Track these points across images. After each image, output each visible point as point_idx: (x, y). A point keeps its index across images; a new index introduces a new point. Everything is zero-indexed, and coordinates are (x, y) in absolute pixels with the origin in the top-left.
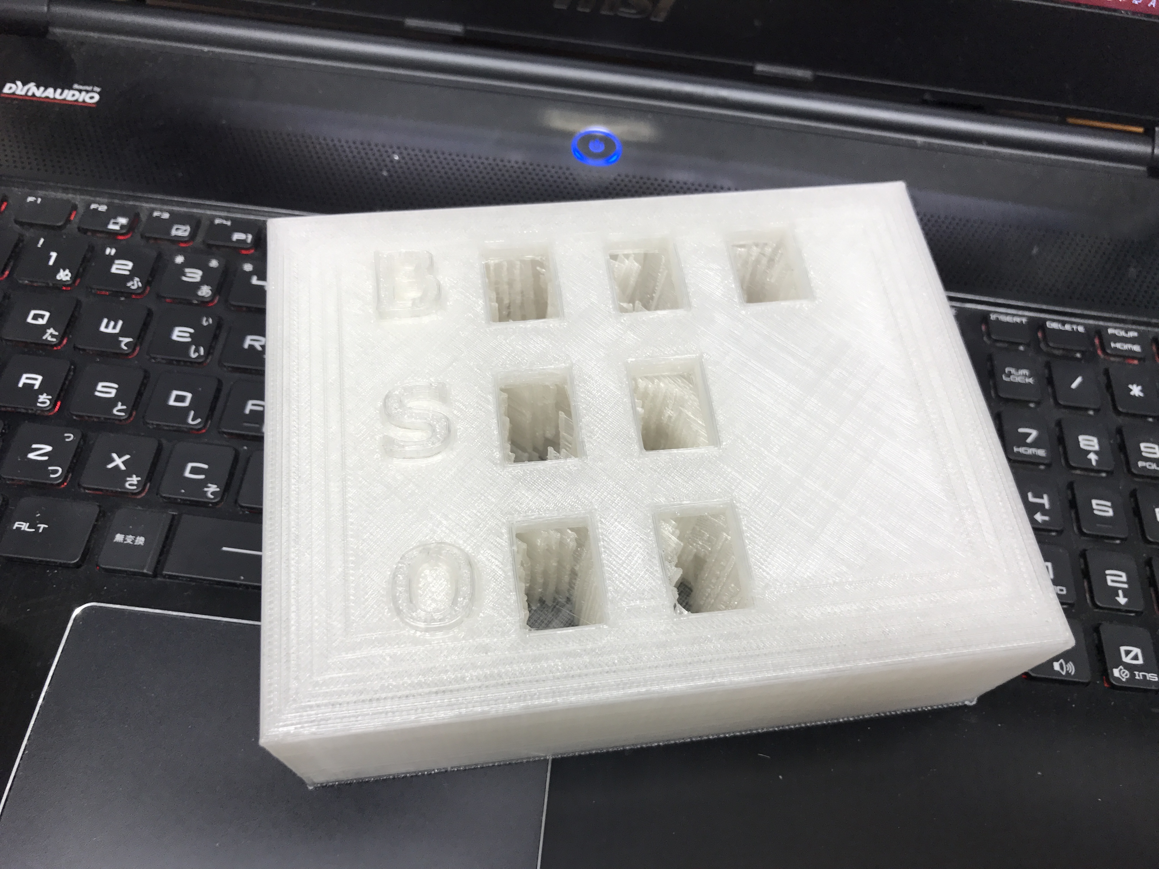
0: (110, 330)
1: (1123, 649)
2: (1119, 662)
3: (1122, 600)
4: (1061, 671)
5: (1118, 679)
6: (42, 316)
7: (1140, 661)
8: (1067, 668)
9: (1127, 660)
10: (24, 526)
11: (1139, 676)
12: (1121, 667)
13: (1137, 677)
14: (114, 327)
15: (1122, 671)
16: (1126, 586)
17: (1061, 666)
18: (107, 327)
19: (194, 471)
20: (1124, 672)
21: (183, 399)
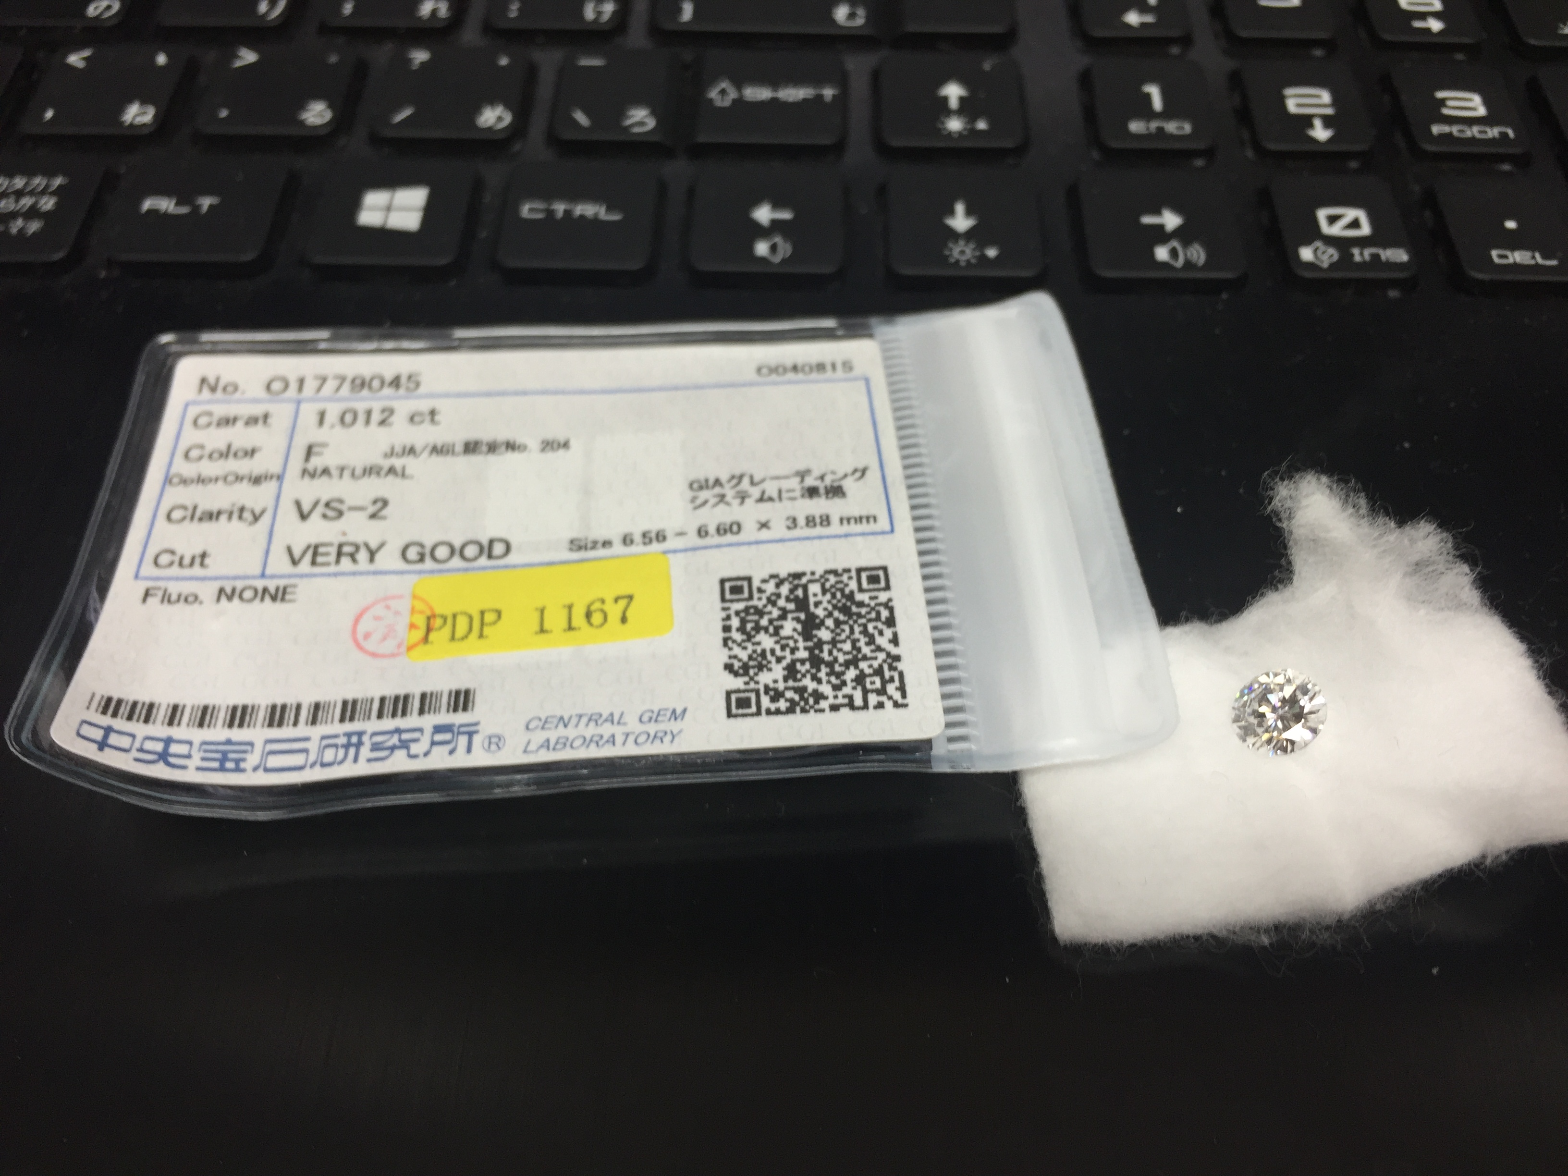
1: (1322, 214)
2: (1313, 234)
3: (1320, 133)
4: (1172, 262)
5: (1310, 266)
7: (1366, 229)
8: (1186, 255)
9: (1336, 230)
11: (1362, 254)
12: (1318, 244)
13: (1357, 258)
15: (1319, 253)
16: (1329, 111)
17: (1174, 253)
20: (1324, 253)
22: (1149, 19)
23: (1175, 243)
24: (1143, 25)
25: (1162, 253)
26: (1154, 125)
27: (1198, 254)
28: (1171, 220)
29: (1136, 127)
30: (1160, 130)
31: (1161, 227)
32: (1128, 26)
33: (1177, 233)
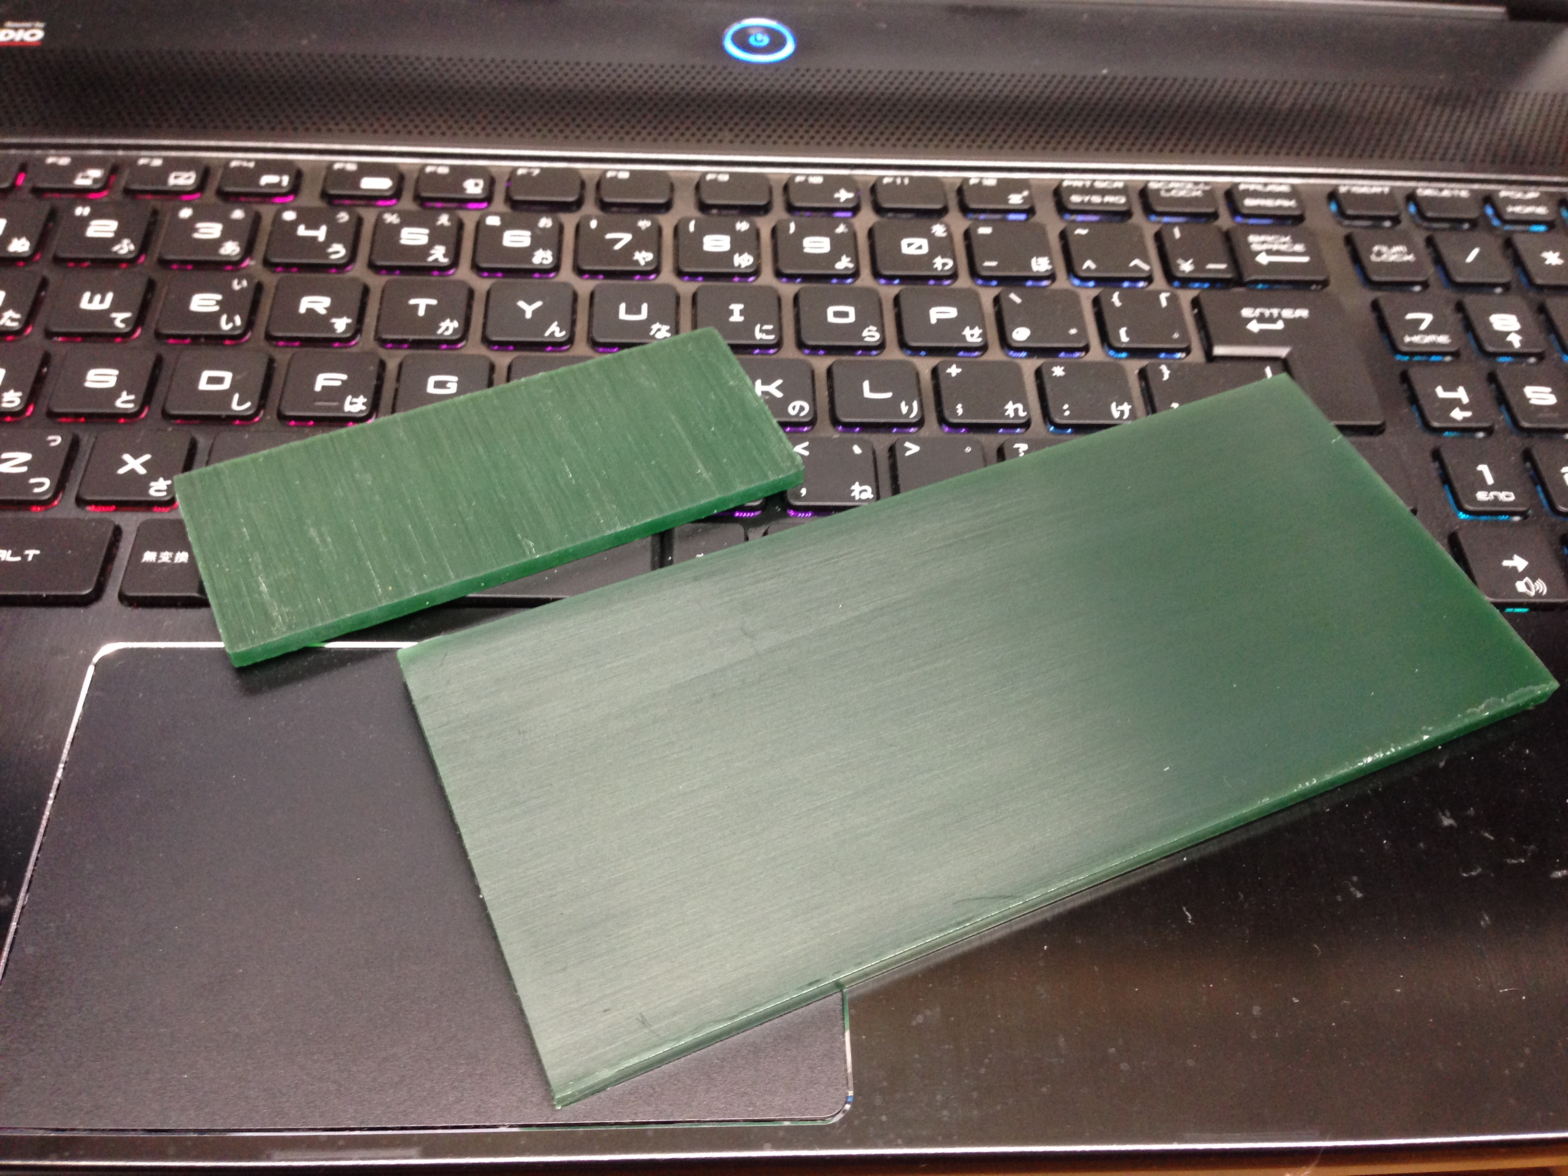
0: (95, 306)
4: (1529, 592)
8: (1535, 587)
10: (5, 555)
14: (102, 301)
17: (1527, 584)
18: (91, 301)
21: (220, 380)
22: (1468, 414)
23: (1527, 579)
24: (1465, 419)
25: (1521, 586)
26: (1492, 494)
27: (1541, 586)
28: (1519, 563)
29: (1482, 496)
30: (1496, 497)
31: (1515, 568)
32: (1454, 420)
33: (1526, 572)
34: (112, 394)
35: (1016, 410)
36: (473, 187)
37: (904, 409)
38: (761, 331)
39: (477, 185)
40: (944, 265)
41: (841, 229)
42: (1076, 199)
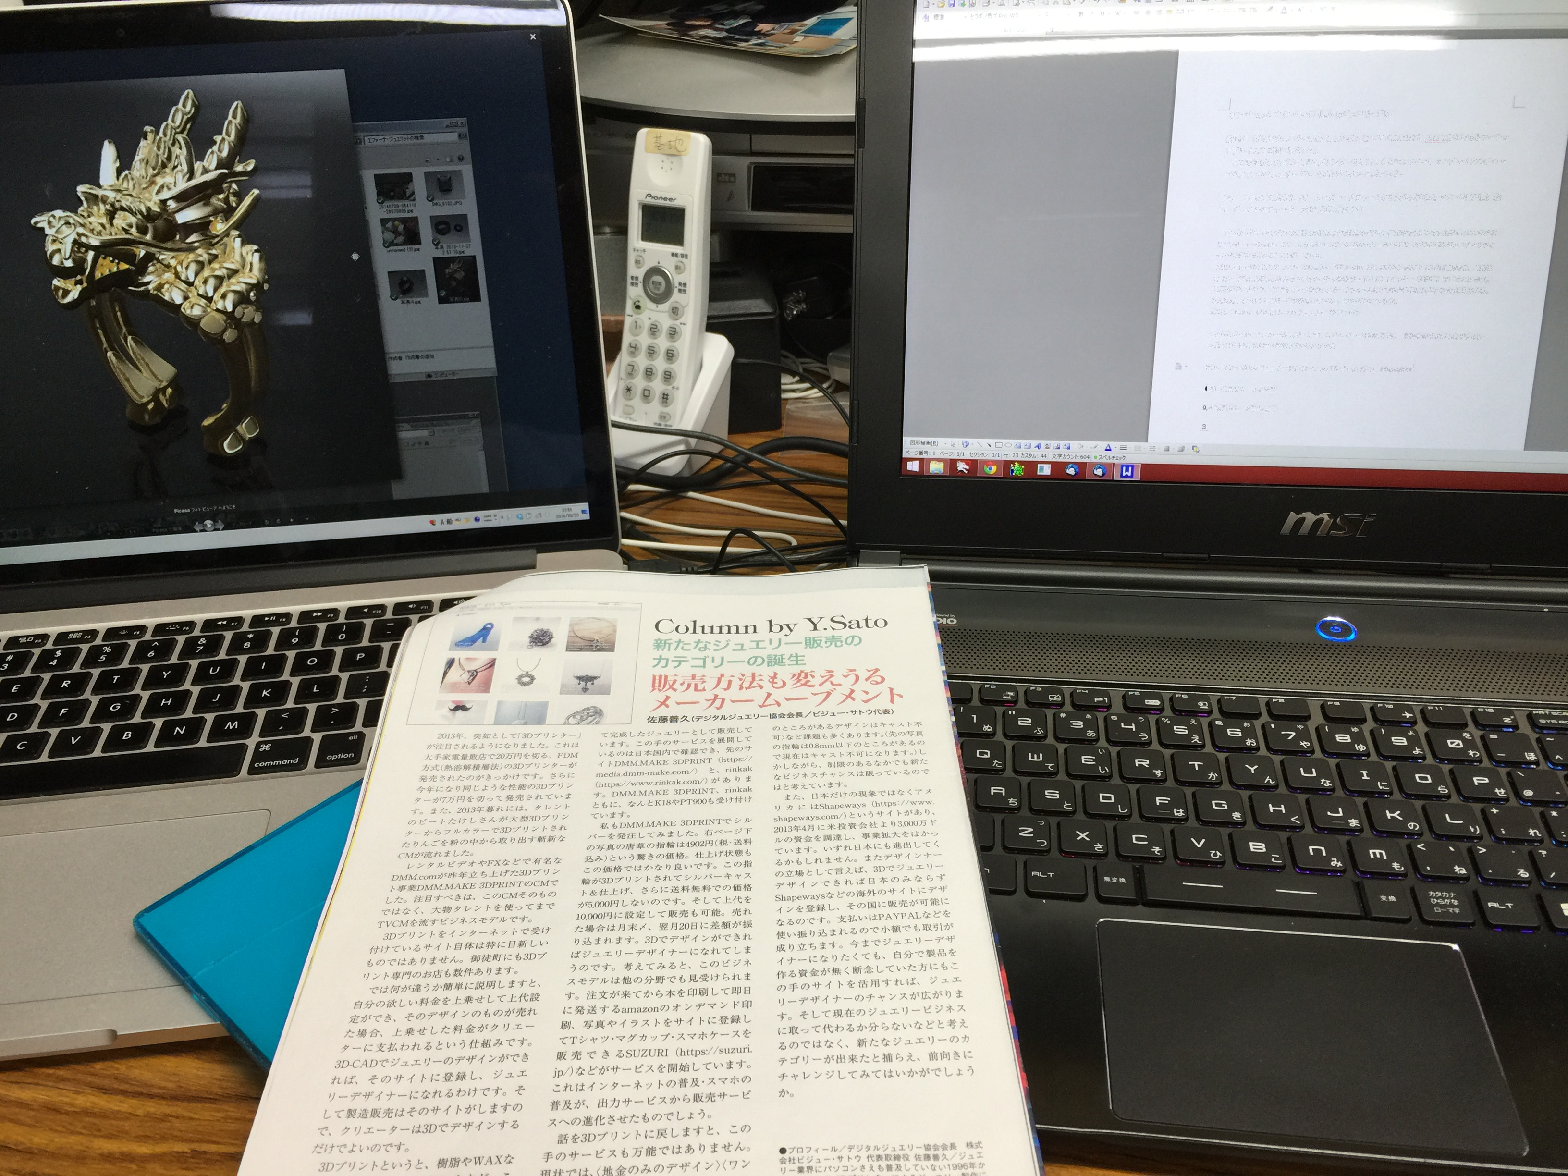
0: (1035, 759)
6: (986, 753)
10: (1039, 874)
14: (1038, 758)
18: (1033, 757)
19: (1137, 839)
21: (1110, 798)
34: (1060, 802)
35: (1535, 833)
36: (1203, 706)
37: (1472, 830)
38: (1382, 785)
39: (1205, 704)
40: (1475, 754)
41: (1411, 733)
42: (1542, 721)
